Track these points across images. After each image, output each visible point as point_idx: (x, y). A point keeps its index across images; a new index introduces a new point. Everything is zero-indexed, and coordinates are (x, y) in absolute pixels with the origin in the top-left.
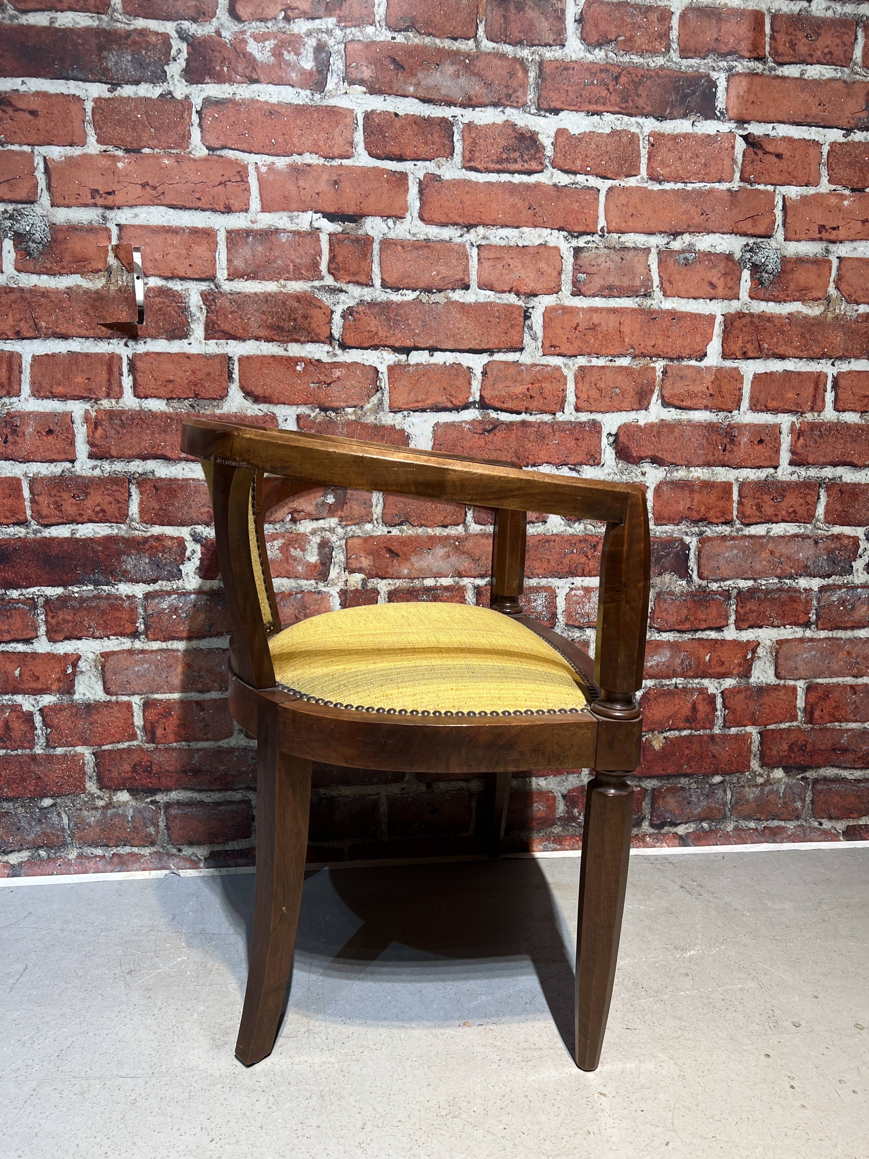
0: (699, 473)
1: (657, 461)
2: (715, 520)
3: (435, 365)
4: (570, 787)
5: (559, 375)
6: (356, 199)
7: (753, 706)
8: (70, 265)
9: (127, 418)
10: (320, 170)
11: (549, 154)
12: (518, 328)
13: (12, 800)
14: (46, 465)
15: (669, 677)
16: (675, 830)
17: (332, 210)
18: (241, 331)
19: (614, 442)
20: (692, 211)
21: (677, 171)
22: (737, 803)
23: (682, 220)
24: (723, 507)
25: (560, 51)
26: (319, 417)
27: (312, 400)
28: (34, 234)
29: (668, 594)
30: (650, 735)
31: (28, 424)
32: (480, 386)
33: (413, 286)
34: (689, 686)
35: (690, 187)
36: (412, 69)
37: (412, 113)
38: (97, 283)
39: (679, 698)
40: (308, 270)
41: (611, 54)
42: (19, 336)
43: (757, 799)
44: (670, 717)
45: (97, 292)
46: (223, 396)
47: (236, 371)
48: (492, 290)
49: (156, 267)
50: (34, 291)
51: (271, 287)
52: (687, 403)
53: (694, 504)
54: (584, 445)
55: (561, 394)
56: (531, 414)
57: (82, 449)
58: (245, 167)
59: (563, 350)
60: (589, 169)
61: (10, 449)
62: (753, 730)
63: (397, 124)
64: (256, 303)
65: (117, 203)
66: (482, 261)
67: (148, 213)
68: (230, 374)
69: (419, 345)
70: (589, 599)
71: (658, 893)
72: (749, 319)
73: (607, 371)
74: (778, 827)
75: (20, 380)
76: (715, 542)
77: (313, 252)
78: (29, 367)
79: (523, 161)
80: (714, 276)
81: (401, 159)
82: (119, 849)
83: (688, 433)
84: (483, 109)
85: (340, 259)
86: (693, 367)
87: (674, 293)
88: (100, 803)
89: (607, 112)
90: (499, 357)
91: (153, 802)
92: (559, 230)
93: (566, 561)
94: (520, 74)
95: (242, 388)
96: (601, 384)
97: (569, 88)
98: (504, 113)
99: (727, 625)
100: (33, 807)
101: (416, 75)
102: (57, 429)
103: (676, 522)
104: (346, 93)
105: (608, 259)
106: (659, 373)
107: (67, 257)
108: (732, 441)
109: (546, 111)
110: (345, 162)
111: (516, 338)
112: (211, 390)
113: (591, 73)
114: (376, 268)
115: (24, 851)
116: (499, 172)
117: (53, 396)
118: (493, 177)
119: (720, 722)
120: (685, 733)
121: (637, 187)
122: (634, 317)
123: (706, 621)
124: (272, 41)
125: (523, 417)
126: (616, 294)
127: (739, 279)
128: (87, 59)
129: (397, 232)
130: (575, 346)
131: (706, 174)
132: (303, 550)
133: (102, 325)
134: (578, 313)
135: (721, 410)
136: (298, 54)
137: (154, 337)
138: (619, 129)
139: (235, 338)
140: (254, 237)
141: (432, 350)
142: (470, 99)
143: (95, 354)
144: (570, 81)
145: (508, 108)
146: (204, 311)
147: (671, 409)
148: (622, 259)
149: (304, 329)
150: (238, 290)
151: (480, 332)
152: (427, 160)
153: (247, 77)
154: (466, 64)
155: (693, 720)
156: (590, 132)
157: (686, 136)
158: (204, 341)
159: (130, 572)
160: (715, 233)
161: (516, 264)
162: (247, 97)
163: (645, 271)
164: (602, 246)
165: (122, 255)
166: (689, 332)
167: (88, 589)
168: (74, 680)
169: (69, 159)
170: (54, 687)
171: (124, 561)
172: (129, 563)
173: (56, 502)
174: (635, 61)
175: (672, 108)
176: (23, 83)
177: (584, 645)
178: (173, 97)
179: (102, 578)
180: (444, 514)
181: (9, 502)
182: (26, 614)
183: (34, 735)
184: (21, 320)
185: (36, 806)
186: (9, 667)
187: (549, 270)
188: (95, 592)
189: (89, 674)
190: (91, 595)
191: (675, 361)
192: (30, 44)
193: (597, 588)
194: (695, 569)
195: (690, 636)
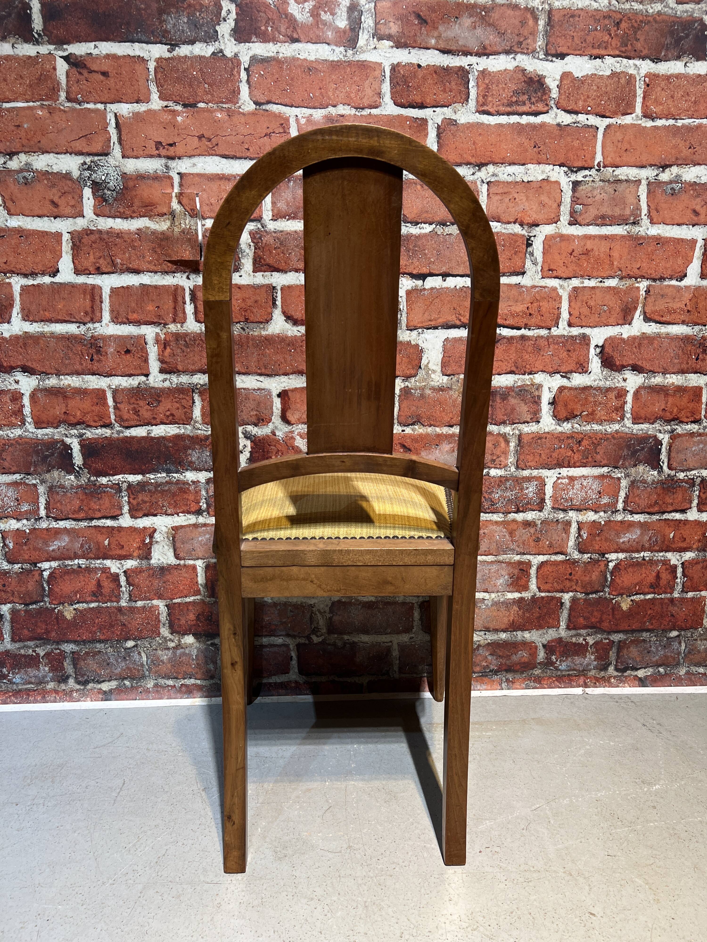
0: (674, 379)
1: (637, 369)
2: (685, 420)
3: (447, 288)
4: (550, 639)
5: (555, 295)
8: (140, 210)
9: (190, 339)
11: (554, 96)
12: (521, 255)
13: (103, 642)
14: (126, 378)
15: (638, 551)
16: (636, 673)
18: (284, 264)
19: (601, 352)
20: (681, 145)
21: (669, 108)
22: (689, 652)
23: (671, 154)
24: (693, 408)
28: (109, 183)
29: (641, 482)
30: (619, 598)
31: (109, 345)
33: (430, 220)
34: (655, 558)
35: (680, 123)
36: (434, 23)
37: (433, 64)
38: (163, 225)
39: (646, 569)
41: (614, 2)
42: (99, 272)
44: (637, 584)
45: (163, 233)
46: (268, 320)
47: (279, 298)
48: (499, 222)
49: (212, 210)
50: (110, 232)
52: (667, 318)
54: (574, 355)
55: (556, 312)
56: (529, 329)
57: (154, 365)
58: (287, 120)
59: (559, 273)
60: (589, 109)
61: (96, 366)
63: (420, 74)
64: (296, 239)
65: (178, 154)
66: (491, 195)
67: (205, 162)
68: (274, 301)
69: (434, 272)
70: (573, 486)
71: (624, 729)
73: (597, 291)
75: (101, 309)
76: (684, 438)
78: (108, 297)
79: (531, 103)
80: (698, 204)
81: (422, 106)
82: (186, 680)
83: (666, 344)
84: (496, 57)
86: (673, 286)
87: (660, 220)
88: (171, 645)
89: (609, 56)
90: (503, 280)
91: (213, 645)
92: (560, 166)
93: (555, 455)
94: (531, 22)
95: (284, 313)
96: (592, 303)
97: (575, 34)
98: (515, 59)
99: (691, 508)
100: (119, 648)
101: (437, 28)
102: (133, 349)
103: (651, 421)
104: (375, 48)
105: (602, 191)
106: (643, 292)
107: (137, 203)
108: (704, 351)
109: (553, 56)
110: (374, 111)
112: (258, 315)
113: (595, 19)
115: (113, 681)
116: (509, 114)
117: (129, 322)
118: (503, 119)
119: (679, 588)
120: (649, 596)
121: (632, 124)
122: (623, 243)
123: (672, 504)
124: (311, 3)
125: (523, 332)
126: (608, 223)
128: (149, 22)
130: (570, 269)
131: (696, 111)
133: (169, 261)
134: (574, 240)
135: (696, 324)
136: (333, 14)
138: (618, 71)
139: (278, 270)
140: (295, 181)
141: (445, 275)
142: (485, 48)
143: (162, 286)
144: (575, 28)
145: (519, 55)
146: (253, 248)
147: (651, 324)
148: (615, 191)
150: (281, 229)
152: (445, 106)
153: (288, 37)
154: (482, 16)
155: (657, 586)
156: (592, 74)
157: (678, 76)
158: (252, 274)
159: (195, 463)
160: (701, 165)
161: (521, 198)
162: (289, 55)
163: (635, 201)
164: (598, 180)
165: (185, 201)
166: (672, 255)
167: (161, 476)
168: (151, 548)
169: (136, 115)
170: (135, 554)
171: (189, 455)
172: (194, 456)
173: (134, 409)
174: (635, 8)
175: (667, 50)
176: (96, 47)
177: (566, 525)
178: (224, 55)
179: (172, 468)
180: (451, 416)
181: (96, 409)
182: (113, 496)
183: (120, 591)
184: (100, 258)
185: (122, 646)
186: (100, 538)
187: (550, 203)
188: (168, 479)
189: (163, 543)
190: (164, 481)
191: (658, 282)
192: (101, 11)
193: (580, 477)
194: (666, 461)
195: (658, 517)
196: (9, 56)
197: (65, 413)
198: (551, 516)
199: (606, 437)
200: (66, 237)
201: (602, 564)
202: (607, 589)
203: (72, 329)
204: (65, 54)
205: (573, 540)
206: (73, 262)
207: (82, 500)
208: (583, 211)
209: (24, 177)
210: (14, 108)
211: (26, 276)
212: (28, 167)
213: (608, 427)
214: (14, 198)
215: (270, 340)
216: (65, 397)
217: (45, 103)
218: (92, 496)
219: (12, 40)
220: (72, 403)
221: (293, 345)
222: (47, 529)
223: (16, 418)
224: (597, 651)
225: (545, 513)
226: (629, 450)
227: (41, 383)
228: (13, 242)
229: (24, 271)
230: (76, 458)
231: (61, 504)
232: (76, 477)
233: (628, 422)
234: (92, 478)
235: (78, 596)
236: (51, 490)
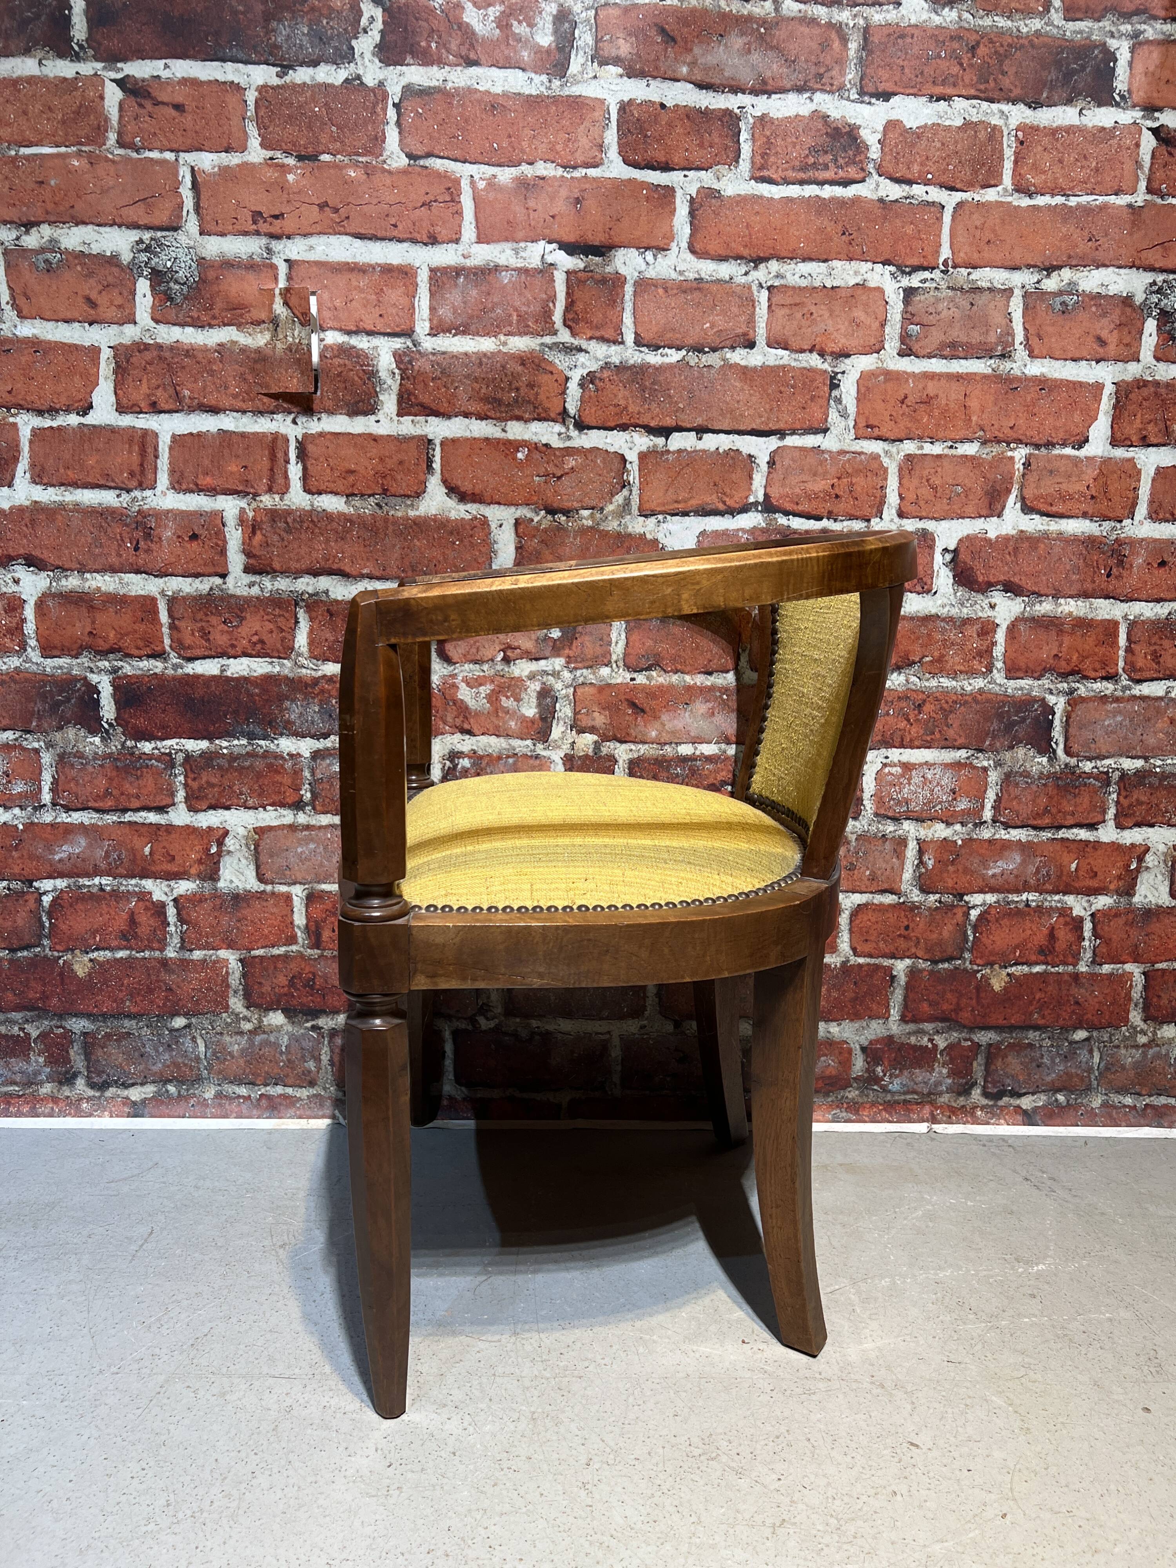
0: (1072, 607)
1: (1012, 589)
2: (1093, 674)
3: (704, 451)
4: (873, 1037)
5: (876, 466)
6: (604, 225)
7: (1136, 935)
8: (224, 314)
9: (294, 520)
10: (556, 184)
11: (875, 156)
12: (821, 402)
13: (135, 1018)
14: (189, 580)
15: (1018, 891)
16: (1018, 1102)
17: (571, 238)
18: (446, 405)
19: (952, 560)
20: (1075, 236)
21: (1056, 179)
22: (1107, 1069)
23: (1060, 248)
24: (1104, 655)
25: (895, 12)
26: (544, 522)
27: (535, 498)
28: (177, 272)
29: (1021, 775)
31: (166, 526)
32: (764, 482)
33: (678, 342)
34: (1047, 904)
35: (1073, 201)
36: (686, 42)
37: (685, 104)
38: (259, 339)
39: (1032, 921)
40: (536, 322)
41: (966, 15)
42: (156, 409)
43: (1136, 1065)
44: (1017, 947)
45: (258, 351)
46: (419, 493)
47: (437, 459)
48: (786, 349)
49: (336, 318)
50: (176, 348)
51: (486, 344)
52: (1059, 508)
53: (1063, 649)
55: (878, 493)
56: (835, 520)
57: (236, 560)
58: (457, 182)
59: (884, 431)
60: (930, 176)
61: (142, 559)
62: (1134, 970)
63: (664, 118)
64: (466, 366)
65: (287, 231)
66: (773, 308)
67: (328, 245)
68: (430, 462)
69: (684, 425)
70: (909, 779)
71: (992, 1185)
72: (1152, 389)
73: (945, 463)
74: (1166, 1106)
75: (156, 468)
76: (1091, 704)
77: (544, 296)
78: (167, 450)
79: (837, 167)
80: (1105, 328)
81: (666, 168)
82: (268, 1088)
83: (1057, 550)
84: (782, 96)
85: (579, 306)
86: (1068, 457)
87: (1045, 353)
88: (247, 1026)
89: (959, 96)
90: (792, 441)
91: (314, 1028)
92: (885, 263)
94: (836, 45)
95: (445, 481)
96: (937, 481)
97: (906, 63)
98: (812, 100)
99: (1104, 821)
100: (161, 1028)
101: (691, 50)
102: (203, 533)
103: (1036, 675)
104: (595, 77)
105: (951, 305)
106: (1019, 466)
107: (219, 305)
108: (1120, 563)
109: (872, 95)
110: (592, 172)
111: (818, 415)
112: (404, 484)
113: (937, 41)
114: (628, 319)
115: (148, 1085)
116: (802, 182)
117: (199, 489)
118: (794, 191)
119: (1088, 955)
120: (1037, 969)
121: (997, 202)
122: (986, 387)
123: (1073, 814)
124: (498, 8)
125: (825, 523)
126: (961, 355)
127: (1141, 333)
128: (249, 32)
129: (658, 268)
130: (901, 425)
131: (1098, 183)
132: (518, 700)
133: (265, 395)
134: (907, 380)
135: (1106, 518)
136: (531, 25)
137: (331, 412)
138: (974, 119)
139: (437, 414)
140: (466, 277)
141: (701, 431)
142: (764, 82)
143: (253, 434)
144: (906, 53)
145: (818, 94)
146: (398, 377)
147: (1034, 516)
148: (972, 304)
149: (529, 402)
150: (443, 349)
151: (767, 406)
152: (703, 169)
153: (462, 57)
154: (761, 34)
155: (1050, 952)
156: (933, 124)
157: (1069, 130)
158: (396, 418)
159: (294, 723)
160: (1107, 266)
161: (821, 312)
162: (462, 84)
163: (1004, 322)
164: (944, 287)
165: (294, 301)
166: (1064, 407)
167: (240, 743)
168: (218, 862)
169: (225, 171)
170: (193, 871)
171: (286, 709)
172: (294, 711)
173: (202, 629)
174: (1000, 25)
175: (1051, 89)
176: (166, 66)
177: (899, 844)
178: (362, 83)
179: (258, 730)
180: (709, 656)
181: (141, 627)
182: (159, 773)
183: (165, 932)
184: (158, 387)
185: (165, 1026)
186: (137, 842)
187: (868, 321)
188: (250, 748)
189: (238, 855)
190: (244, 752)
191: (1043, 449)
192: (176, 14)
193: (921, 765)
194: (1061, 741)
195: (1050, 835)
196: (33, 77)
197: (90, 633)
198: (873, 828)
199: (962, 700)
200: (106, 354)
201: (959, 912)
202: (967, 955)
203: (107, 498)
204: (119, 76)
205: (911, 871)
206: (116, 393)
207: (111, 779)
208: (922, 335)
209: (46, 261)
210: (36, 155)
211: (40, 413)
212: (53, 246)
213: (966, 682)
214: (28, 292)
215: (421, 526)
216: (91, 608)
217: (84, 148)
218: (127, 772)
219: (40, 54)
220: (101, 618)
221: (458, 533)
222: (53, 825)
223: (12, 640)
224: (952, 1061)
225: (863, 822)
226: (1001, 722)
227: (54, 584)
228: (23, 359)
229: (38, 405)
230: (106, 708)
231: (77, 784)
232: (103, 739)
233: (999, 676)
234: (128, 743)
235: (98, 939)
236: (62, 760)
